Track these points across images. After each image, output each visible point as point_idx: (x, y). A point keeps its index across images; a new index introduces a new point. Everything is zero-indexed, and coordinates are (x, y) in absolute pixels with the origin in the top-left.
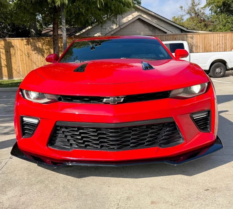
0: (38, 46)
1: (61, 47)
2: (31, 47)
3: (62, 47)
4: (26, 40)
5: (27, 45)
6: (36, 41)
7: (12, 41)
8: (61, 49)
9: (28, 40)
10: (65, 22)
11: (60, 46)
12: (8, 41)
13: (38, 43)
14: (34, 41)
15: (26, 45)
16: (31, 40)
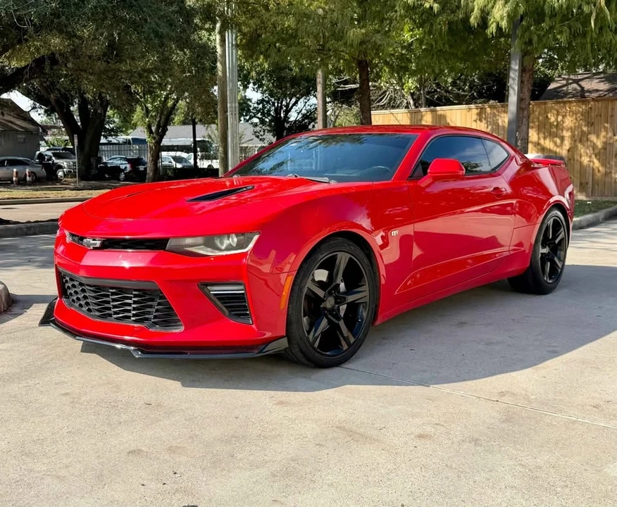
0: (500, 124)
1: (555, 124)
2: (486, 125)
3: (557, 125)
4: (477, 109)
5: (478, 121)
6: (498, 112)
7: (448, 114)
8: (555, 130)
9: (481, 108)
10: (517, 67)
11: (553, 122)
12: (439, 113)
13: (502, 115)
14: (494, 113)
15: (476, 121)
16: (488, 110)
